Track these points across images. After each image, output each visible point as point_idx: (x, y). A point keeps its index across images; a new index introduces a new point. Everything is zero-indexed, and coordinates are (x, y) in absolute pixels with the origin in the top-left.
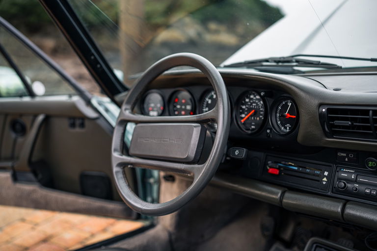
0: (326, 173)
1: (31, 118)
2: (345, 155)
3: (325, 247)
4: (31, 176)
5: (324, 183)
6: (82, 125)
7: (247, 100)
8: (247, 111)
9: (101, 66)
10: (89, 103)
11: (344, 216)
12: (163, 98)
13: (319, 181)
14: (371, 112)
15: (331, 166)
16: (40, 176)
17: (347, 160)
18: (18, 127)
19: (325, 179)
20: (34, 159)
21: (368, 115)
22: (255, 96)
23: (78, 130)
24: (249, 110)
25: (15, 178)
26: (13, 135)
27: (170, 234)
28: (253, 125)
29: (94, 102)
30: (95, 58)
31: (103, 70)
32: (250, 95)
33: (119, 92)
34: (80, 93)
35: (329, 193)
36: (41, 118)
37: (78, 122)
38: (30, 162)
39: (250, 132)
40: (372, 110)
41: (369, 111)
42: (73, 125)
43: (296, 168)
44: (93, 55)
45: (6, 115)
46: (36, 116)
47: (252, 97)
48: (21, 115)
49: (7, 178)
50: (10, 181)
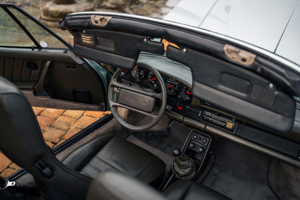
0: (200, 112)
4: (45, 93)
5: (199, 115)
6: (74, 67)
7: (170, 79)
8: (170, 83)
11: (206, 129)
13: (197, 114)
15: (202, 110)
18: (32, 65)
23: (72, 69)
25: (35, 94)
26: (29, 69)
28: (173, 90)
35: (201, 120)
36: (48, 63)
37: (71, 66)
42: (69, 67)
43: (189, 108)
45: (24, 59)
46: (44, 62)
49: (31, 94)
50: (32, 95)
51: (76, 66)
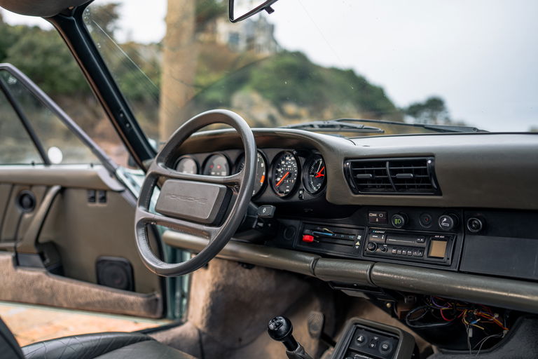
0: (359, 237)
1: (43, 189)
2: (375, 215)
3: (366, 327)
4: (37, 259)
5: (357, 247)
6: (103, 199)
7: (283, 162)
8: (282, 174)
9: (130, 126)
10: (113, 173)
11: (372, 276)
12: (197, 163)
13: (352, 246)
14: (388, 163)
15: (363, 229)
16: (48, 261)
17: (377, 220)
18: (26, 200)
19: (358, 243)
20: (41, 240)
21: (385, 166)
22: (290, 158)
23: (98, 204)
24: (284, 172)
25: (17, 263)
26: (19, 211)
27: (200, 333)
28: (288, 189)
29: (120, 173)
30: (124, 115)
31: (132, 130)
32: (286, 156)
33: (148, 158)
34: (105, 162)
35: (360, 257)
36: (55, 189)
37: (98, 196)
38: (37, 242)
39: (284, 195)
40: (389, 161)
41: (385, 162)
42: (93, 199)
43: (331, 235)
44: (122, 112)
45: (14, 185)
46: (49, 187)
47: (287, 158)
48: (31, 186)
49: (8, 261)
50: (10, 264)
51: (109, 195)
